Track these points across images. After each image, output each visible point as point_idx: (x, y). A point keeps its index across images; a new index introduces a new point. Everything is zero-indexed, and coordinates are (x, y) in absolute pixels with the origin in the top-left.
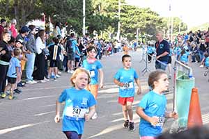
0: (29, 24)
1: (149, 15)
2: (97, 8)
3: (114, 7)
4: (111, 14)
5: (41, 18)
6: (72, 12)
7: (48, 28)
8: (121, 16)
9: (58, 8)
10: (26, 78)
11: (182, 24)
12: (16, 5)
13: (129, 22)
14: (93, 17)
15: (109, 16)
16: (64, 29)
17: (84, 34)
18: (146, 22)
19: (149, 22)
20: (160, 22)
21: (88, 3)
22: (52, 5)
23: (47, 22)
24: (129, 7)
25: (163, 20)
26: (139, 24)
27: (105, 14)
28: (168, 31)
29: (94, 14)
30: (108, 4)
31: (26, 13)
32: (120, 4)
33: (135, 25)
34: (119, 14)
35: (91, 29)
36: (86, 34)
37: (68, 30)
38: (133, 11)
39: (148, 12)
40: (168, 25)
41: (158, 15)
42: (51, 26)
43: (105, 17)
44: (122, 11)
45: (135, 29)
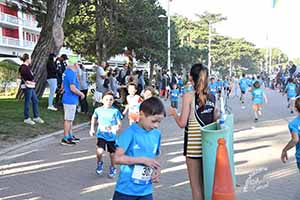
0: (112, 59)
1: (243, 45)
2: (185, 39)
3: (203, 38)
4: (200, 45)
6: (156, 44)
8: (212, 48)
9: (141, 40)
11: (282, 55)
13: (221, 54)
14: (179, 49)
15: (197, 48)
16: (148, 63)
18: (239, 53)
19: (244, 53)
20: (257, 52)
21: (174, 33)
22: (134, 37)
24: (221, 38)
25: (260, 51)
26: (232, 56)
27: (193, 45)
28: (266, 64)
29: (180, 46)
30: (198, 35)
31: (107, 47)
32: (211, 35)
33: (228, 57)
34: (209, 45)
36: (171, 68)
37: (152, 64)
40: (266, 57)
41: (253, 45)
42: (134, 60)
43: (193, 49)
44: (212, 41)
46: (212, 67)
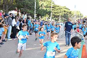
0: (10, 12)
1: (65, 10)
2: (41, 6)
3: (49, 5)
4: (48, 9)
5: (15, 10)
6: (30, 7)
7: (18, 15)
8: (52, 10)
10: (7, 37)
11: (81, 14)
12: (4, 3)
13: (56, 13)
14: (39, 10)
15: (47, 10)
16: (26, 15)
17: (35, 18)
19: (65, 13)
20: (70, 13)
21: (37, 3)
22: (20, 4)
23: (18, 12)
24: (56, 6)
25: (72, 12)
26: (61, 14)
27: (45, 9)
28: (74, 18)
29: (40, 9)
30: (47, 4)
31: (8, 7)
32: (52, 4)
33: (59, 14)
34: (51, 9)
35: (38, 16)
36: (36, 18)
37: (28, 15)
38: (58, 8)
39: (65, 8)
40: (74, 14)
41: (69, 10)
43: (45, 10)
44: (53, 7)
45: (59, 16)
46: (52, 18)
